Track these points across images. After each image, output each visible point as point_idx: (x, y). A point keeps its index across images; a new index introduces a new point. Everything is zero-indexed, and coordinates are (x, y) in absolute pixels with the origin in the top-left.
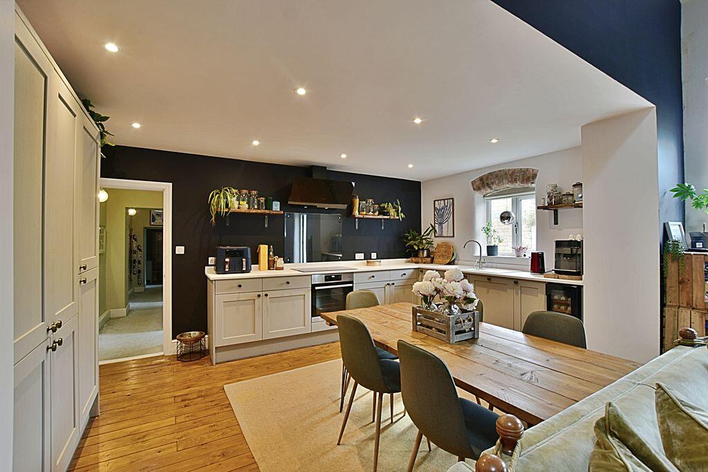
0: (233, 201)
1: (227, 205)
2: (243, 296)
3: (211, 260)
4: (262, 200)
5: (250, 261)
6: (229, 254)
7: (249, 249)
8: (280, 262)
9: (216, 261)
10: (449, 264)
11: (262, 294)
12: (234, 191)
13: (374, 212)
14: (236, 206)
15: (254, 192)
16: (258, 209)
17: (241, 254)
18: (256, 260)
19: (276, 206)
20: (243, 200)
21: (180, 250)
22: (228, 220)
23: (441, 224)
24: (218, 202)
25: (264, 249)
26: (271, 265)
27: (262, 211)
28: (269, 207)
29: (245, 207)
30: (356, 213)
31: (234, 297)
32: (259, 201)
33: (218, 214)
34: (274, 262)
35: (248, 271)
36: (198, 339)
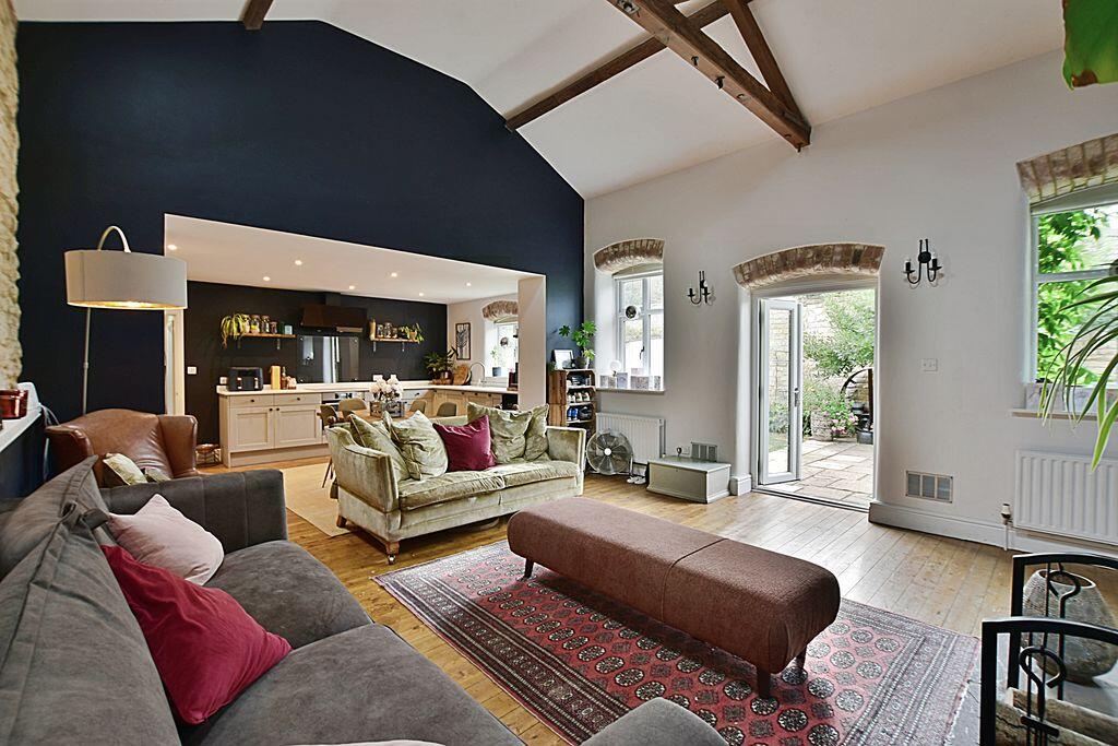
0: (245, 326)
1: (239, 330)
2: (256, 410)
3: (223, 380)
4: (274, 324)
5: (262, 381)
6: (241, 374)
7: (261, 370)
8: (292, 382)
9: (228, 381)
10: (465, 384)
11: (274, 409)
12: (246, 316)
13: (392, 335)
14: (248, 330)
15: (265, 317)
16: (270, 333)
17: (254, 374)
18: (268, 381)
19: (288, 330)
20: (255, 324)
21: (192, 370)
22: (239, 343)
23: (461, 347)
24: (230, 327)
25: (276, 370)
26: (284, 385)
27: (274, 335)
28: (281, 330)
29: (256, 330)
30: (373, 336)
31: (248, 411)
32: (270, 326)
33: (230, 338)
34: (287, 382)
35: (260, 389)
36: (212, 449)
